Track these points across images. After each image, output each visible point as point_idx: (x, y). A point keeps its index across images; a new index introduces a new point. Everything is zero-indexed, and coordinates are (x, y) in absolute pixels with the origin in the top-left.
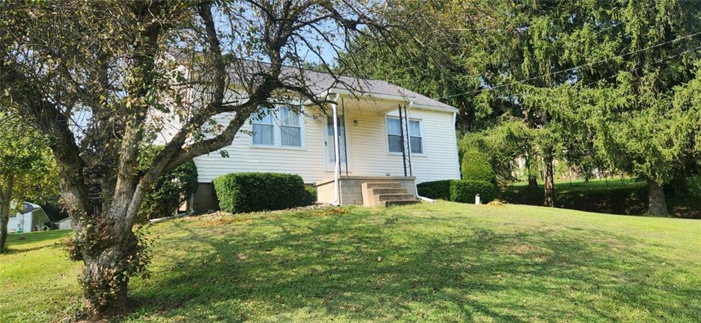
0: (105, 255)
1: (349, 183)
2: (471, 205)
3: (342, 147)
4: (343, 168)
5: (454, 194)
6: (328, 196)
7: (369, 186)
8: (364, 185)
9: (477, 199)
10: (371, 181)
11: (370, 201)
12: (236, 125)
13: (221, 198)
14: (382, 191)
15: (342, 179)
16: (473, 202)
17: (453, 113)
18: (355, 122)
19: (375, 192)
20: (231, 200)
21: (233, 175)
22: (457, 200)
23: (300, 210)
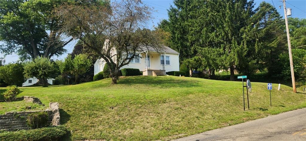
0: (115, 77)
1: (150, 71)
2: (178, 77)
3: (148, 63)
4: (148, 68)
5: (175, 74)
6: (145, 74)
7: (154, 72)
8: (153, 72)
9: (180, 75)
10: (154, 71)
11: (154, 75)
12: (129, 61)
13: (123, 73)
14: (157, 73)
15: (148, 70)
16: (179, 76)
17: (178, 55)
18: (152, 57)
19: (155, 73)
20: (125, 74)
21: (125, 69)
22: (175, 76)
23: (139, 76)
